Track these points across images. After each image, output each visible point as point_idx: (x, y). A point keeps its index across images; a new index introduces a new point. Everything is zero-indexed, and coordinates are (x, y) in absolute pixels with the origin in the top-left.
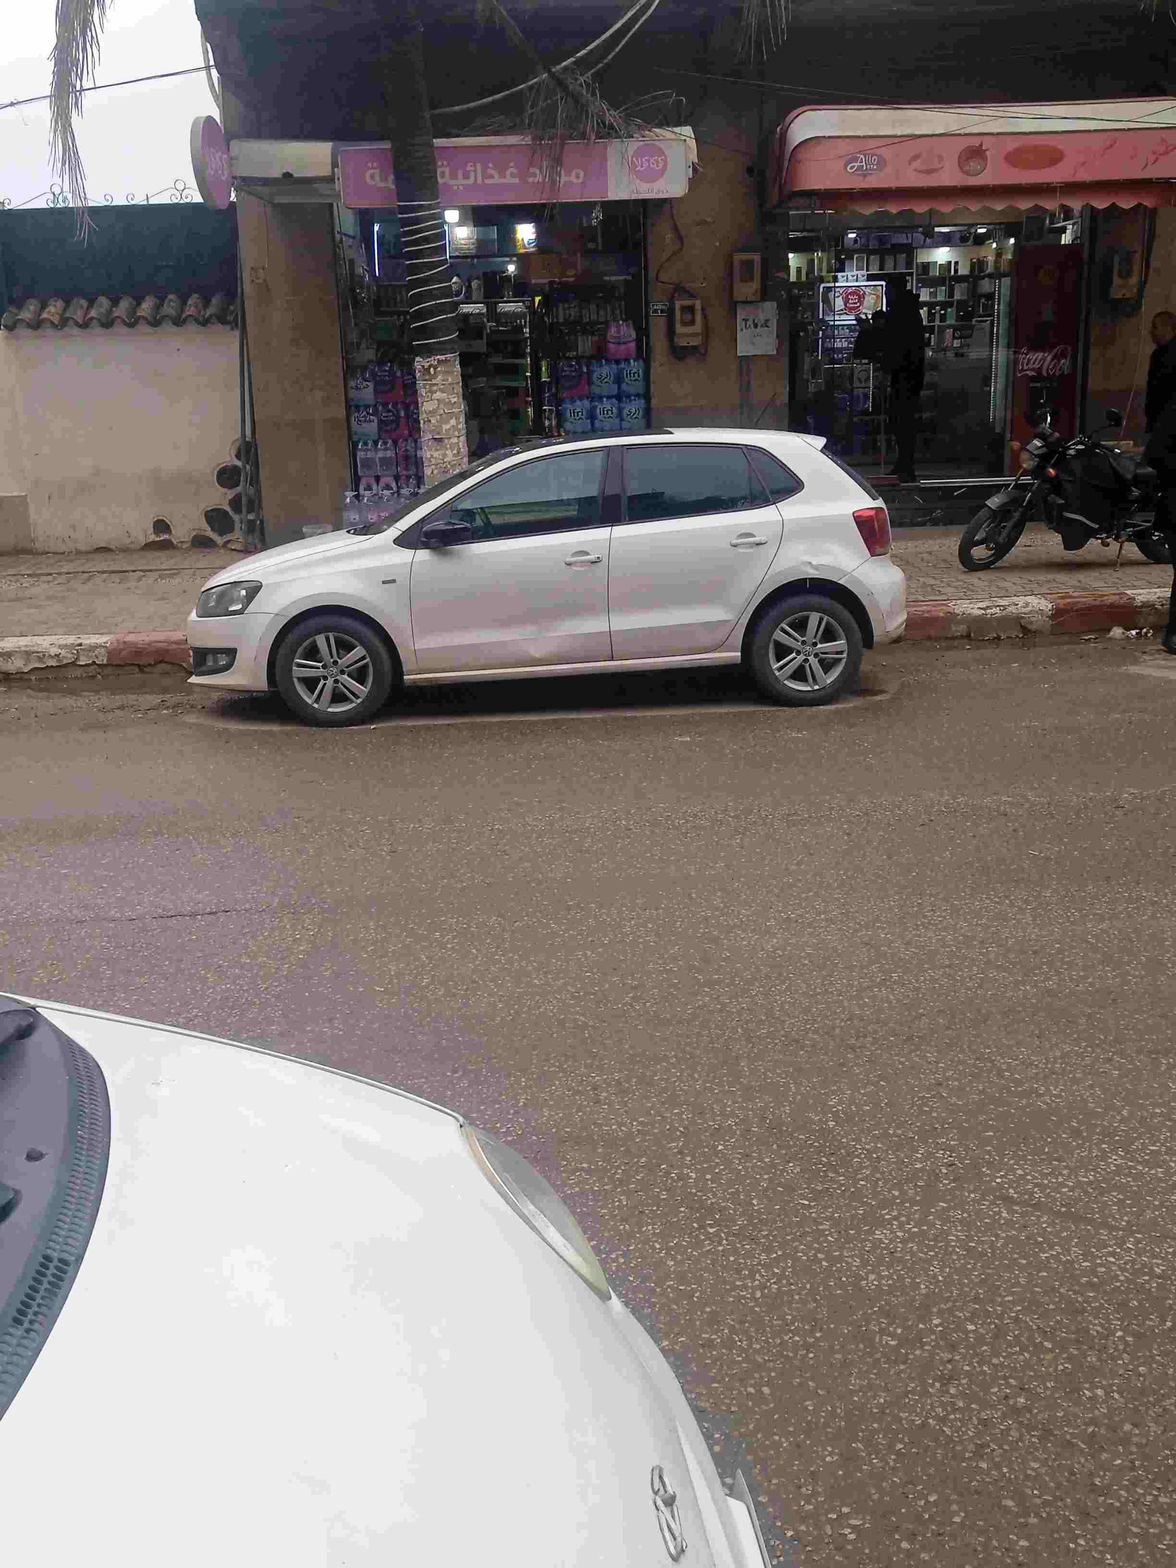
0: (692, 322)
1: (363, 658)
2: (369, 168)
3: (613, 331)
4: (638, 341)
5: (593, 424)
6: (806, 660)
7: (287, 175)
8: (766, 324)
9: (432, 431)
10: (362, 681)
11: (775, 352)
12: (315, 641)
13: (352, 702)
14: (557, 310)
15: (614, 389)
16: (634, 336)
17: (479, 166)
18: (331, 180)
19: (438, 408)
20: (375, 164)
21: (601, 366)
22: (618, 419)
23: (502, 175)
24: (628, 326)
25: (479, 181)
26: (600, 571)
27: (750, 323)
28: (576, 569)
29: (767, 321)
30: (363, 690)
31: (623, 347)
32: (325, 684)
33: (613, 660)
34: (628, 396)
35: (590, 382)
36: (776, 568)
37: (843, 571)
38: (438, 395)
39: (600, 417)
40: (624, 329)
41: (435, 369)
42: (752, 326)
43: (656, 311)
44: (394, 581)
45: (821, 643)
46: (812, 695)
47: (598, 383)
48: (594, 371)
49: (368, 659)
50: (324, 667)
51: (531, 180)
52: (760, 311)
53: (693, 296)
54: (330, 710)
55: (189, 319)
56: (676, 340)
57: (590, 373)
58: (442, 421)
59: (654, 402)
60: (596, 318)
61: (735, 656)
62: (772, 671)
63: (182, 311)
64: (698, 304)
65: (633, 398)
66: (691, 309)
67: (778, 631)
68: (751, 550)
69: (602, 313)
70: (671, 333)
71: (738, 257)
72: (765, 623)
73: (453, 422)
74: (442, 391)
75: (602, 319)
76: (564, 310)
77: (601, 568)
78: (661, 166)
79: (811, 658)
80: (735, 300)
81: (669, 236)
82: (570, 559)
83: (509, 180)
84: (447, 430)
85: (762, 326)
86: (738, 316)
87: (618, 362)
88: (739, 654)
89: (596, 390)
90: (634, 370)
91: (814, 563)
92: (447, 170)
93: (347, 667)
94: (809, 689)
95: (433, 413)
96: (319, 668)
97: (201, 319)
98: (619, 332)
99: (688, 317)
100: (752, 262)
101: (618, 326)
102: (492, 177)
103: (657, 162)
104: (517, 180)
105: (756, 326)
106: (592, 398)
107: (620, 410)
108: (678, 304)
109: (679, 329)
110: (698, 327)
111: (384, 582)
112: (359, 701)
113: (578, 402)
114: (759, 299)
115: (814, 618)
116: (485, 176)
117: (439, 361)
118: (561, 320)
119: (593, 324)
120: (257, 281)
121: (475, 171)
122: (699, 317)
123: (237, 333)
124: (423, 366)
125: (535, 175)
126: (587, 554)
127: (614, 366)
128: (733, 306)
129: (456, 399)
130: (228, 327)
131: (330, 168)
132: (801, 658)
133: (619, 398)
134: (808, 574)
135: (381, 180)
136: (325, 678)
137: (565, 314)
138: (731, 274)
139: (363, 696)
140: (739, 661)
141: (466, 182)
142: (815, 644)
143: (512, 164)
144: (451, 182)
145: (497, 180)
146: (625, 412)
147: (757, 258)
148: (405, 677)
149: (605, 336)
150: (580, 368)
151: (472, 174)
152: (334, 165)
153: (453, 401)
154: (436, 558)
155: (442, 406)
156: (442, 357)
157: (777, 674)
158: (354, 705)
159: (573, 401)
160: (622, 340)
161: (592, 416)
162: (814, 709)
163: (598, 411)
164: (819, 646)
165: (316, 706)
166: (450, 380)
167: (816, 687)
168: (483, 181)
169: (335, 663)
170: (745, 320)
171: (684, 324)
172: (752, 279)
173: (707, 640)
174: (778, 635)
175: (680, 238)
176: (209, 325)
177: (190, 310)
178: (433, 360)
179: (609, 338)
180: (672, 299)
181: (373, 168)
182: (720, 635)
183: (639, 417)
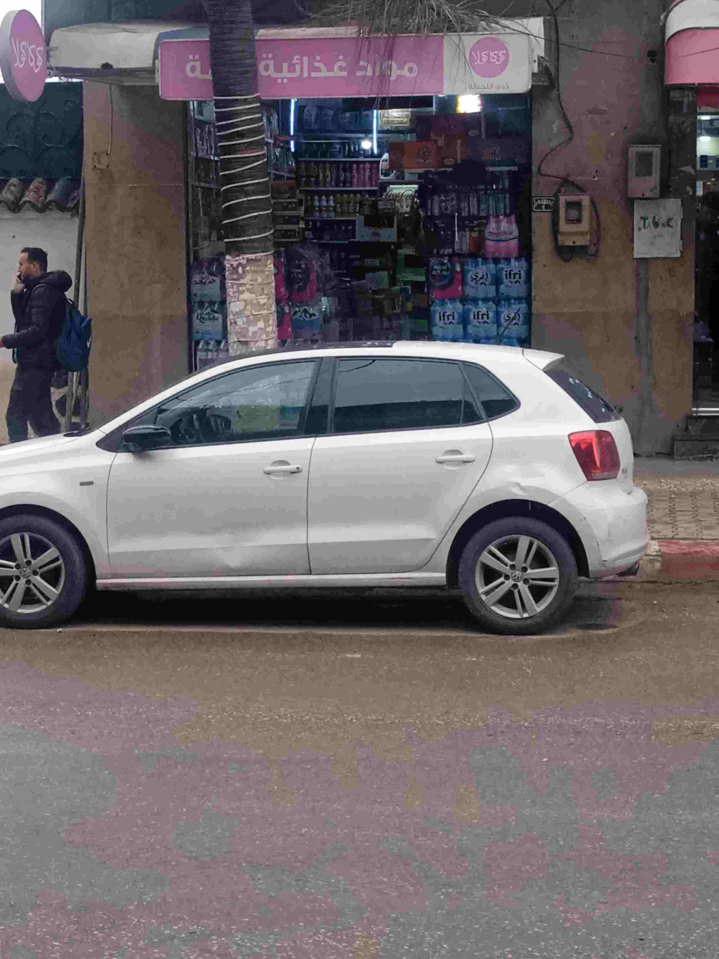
0: (579, 221)
1: (57, 559)
2: (190, 61)
3: (492, 226)
4: (520, 238)
5: (465, 328)
6: (515, 586)
7: (107, 66)
8: (668, 224)
9: (237, 333)
10: (54, 583)
11: (678, 255)
12: (10, 541)
13: (43, 604)
14: (432, 203)
15: (491, 291)
16: (516, 233)
17: (305, 59)
18: (151, 71)
19: (245, 309)
20: (197, 57)
21: (476, 265)
22: (495, 325)
23: (330, 69)
24: (509, 222)
25: (306, 75)
26: (300, 481)
27: (649, 221)
28: (274, 478)
29: (669, 220)
30: (54, 592)
31: (502, 244)
32: (17, 584)
33: (310, 574)
34: (508, 299)
35: (464, 282)
36: (482, 488)
37: (553, 494)
38: (246, 296)
39: (475, 322)
40: (504, 225)
41: (244, 268)
42: (652, 225)
43: (539, 206)
44: (91, 483)
45: (532, 568)
46: (518, 623)
47: (473, 284)
48: (469, 271)
49: (60, 562)
50: (18, 567)
51: (359, 73)
52: (661, 209)
53: (581, 189)
54: (20, 611)
55: (27, 205)
56: (560, 238)
57: (463, 272)
58: (249, 323)
59: (536, 306)
60: (476, 212)
61: (440, 577)
62: (478, 594)
63: (22, 196)
64: (585, 200)
65: (512, 301)
66: (578, 205)
67: (485, 553)
68: (455, 468)
69: (483, 206)
70: (555, 231)
71: (634, 150)
72: (472, 545)
73: (261, 324)
74: (250, 291)
75: (483, 214)
76: (441, 201)
77: (301, 479)
78: (502, 59)
79: (520, 584)
80: (630, 196)
81: (557, 125)
82: (269, 468)
83: (336, 73)
84: (255, 333)
85: (663, 225)
86: (635, 213)
87: (496, 261)
88: (444, 575)
89: (470, 292)
90: (516, 271)
91: (523, 484)
92: (271, 63)
93: (41, 568)
94: (517, 616)
95: (238, 314)
96: (12, 568)
97: (40, 205)
98: (498, 228)
99: (574, 214)
100: (650, 155)
101: (498, 222)
102: (318, 70)
103: (498, 57)
104: (344, 74)
105: (656, 225)
106: (464, 300)
107: (498, 314)
108: (562, 200)
109: (563, 227)
110: (585, 226)
111: (82, 484)
112: (49, 603)
113: (449, 306)
114: (658, 195)
115: (524, 542)
116: (312, 68)
117: (248, 260)
118: (436, 212)
119: (471, 218)
120: (101, 167)
121: (302, 62)
122: (586, 215)
123: (77, 220)
124: (232, 265)
125: (365, 68)
126: (287, 463)
127: (492, 266)
128: (630, 203)
129: (265, 301)
130: (68, 215)
131: (151, 61)
132: (509, 583)
133: (497, 300)
134: (517, 495)
135: (202, 73)
136: (18, 578)
137: (440, 208)
138: (626, 166)
139: (53, 598)
140: (444, 582)
141: (290, 75)
142: (524, 569)
143: (341, 57)
144: (274, 75)
145: (324, 73)
146: (503, 316)
147: (656, 151)
148: (98, 581)
149: (482, 232)
150: (453, 267)
151: (298, 67)
152: (155, 57)
153: (262, 301)
154: (139, 462)
155: (248, 307)
156: (252, 256)
157: (484, 597)
158: (44, 607)
159: (443, 303)
160: (503, 237)
161: (464, 320)
162: (521, 638)
163: (472, 316)
164: (529, 571)
165: (6, 606)
166: (260, 280)
167: (526, 615)
168: (309, 74)
169: (29, 563)
170: (644, 219)
171: (570, 221)
172: (650, 174)
173: (408, 557)
174: (486, 558)
175: (569, 126)
176: (48, 211)
177: (29, 196)
178: (242, 259)
179: (487, 235)
180: (556, 196)
181: (194, 60)
182: (424, 554)
183: (520, 323)
